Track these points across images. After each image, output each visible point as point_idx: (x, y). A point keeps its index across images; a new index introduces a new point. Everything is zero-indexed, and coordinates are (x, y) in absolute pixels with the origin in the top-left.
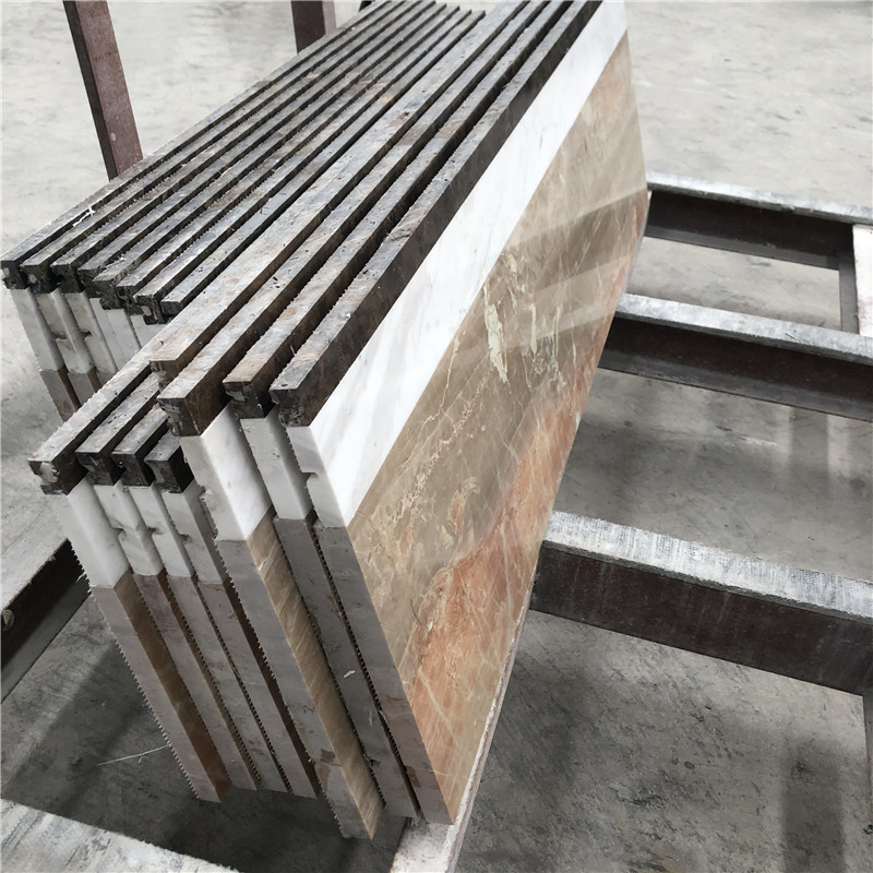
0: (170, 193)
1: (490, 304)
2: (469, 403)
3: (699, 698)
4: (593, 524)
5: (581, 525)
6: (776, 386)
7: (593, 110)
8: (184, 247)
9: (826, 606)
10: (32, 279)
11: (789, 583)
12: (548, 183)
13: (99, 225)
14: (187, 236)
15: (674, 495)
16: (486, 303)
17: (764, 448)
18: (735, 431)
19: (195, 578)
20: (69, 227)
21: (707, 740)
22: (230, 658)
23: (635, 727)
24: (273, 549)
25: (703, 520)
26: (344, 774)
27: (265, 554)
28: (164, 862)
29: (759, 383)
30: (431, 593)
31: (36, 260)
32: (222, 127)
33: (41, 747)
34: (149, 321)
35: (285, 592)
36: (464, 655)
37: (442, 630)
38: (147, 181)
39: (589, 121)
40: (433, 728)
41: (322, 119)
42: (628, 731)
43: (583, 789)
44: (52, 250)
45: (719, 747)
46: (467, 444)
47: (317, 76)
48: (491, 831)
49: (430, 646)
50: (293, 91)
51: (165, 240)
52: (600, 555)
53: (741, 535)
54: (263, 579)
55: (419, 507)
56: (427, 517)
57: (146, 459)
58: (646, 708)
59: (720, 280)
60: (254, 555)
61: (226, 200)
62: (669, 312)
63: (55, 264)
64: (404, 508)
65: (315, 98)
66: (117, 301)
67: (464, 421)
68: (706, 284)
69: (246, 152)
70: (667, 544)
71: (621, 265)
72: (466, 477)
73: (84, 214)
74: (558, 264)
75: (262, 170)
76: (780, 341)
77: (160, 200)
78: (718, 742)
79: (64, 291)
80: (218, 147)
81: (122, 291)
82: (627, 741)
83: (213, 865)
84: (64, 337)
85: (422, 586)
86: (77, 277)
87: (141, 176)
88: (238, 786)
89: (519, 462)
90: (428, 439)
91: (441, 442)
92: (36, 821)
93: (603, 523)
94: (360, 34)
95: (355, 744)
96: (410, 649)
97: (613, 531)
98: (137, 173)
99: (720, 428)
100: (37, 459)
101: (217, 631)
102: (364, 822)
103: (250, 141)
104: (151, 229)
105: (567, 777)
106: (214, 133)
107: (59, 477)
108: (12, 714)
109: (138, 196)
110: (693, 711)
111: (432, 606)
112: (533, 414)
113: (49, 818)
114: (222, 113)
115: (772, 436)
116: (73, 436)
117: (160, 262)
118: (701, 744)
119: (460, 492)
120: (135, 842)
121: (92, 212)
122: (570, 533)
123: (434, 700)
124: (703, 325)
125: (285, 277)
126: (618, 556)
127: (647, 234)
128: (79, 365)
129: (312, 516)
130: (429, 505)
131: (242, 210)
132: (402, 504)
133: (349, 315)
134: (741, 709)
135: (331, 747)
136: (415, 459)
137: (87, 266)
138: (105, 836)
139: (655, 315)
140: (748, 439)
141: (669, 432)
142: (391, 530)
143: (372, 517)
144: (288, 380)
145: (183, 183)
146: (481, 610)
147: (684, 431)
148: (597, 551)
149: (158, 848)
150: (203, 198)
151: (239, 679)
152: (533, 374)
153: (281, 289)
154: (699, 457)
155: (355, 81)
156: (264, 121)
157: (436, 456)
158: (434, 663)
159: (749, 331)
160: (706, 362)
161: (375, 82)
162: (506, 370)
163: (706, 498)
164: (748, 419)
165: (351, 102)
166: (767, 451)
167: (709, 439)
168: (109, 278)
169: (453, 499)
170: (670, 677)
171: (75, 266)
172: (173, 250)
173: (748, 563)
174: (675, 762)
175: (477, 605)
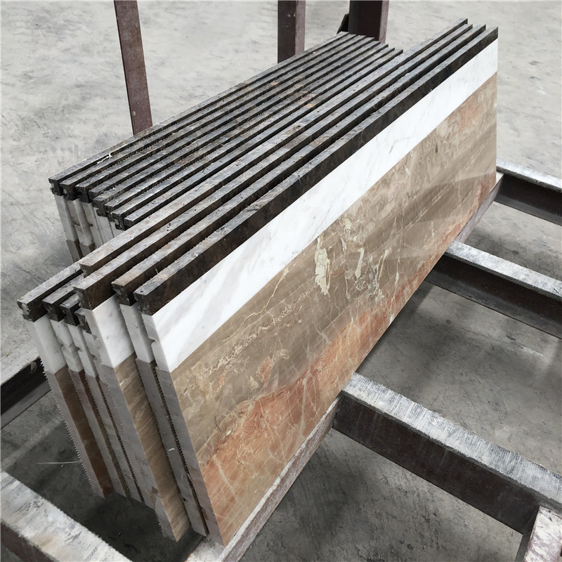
0: (158, 151)
1: (322, 248)
2: (290, 307)
3: (431, 507)
4: (377, 387)
5: (369, 387)
6: (545, 320)
7: (449, 126)
8: (151, 187)
9: (505, 474)
10: (65, 192)
11: (487, 453)
12: (394, 174)
13: (111, 165)
14: (155, 180)
15: (462, 374)
16: (318, 248)
17: (533, 356)
18: (518, 341)
19: (98, 378)
20: (94, 164)
21: (427, 534)
22: (114, 424)
23: (384, 514)
24: (133, 374)
25: (476, 395)
26: (163, 503)
27: (127, 376)
28: (65, 523)
29: (534, 315)
30: (233, 413)
31: (68, 182)
32: (205, 112)
33: (47, 438)
34: (117, 227)
35: (137, 399)
36: (255, 451)
37: (238, 436)
38: (148, 141)
39: (443, 133)
40: (219, 490)
41: (266, 114)
42: (379, 515)
43: (339, 544)
44: (80, 177)
45: (432, 541)
46: (284, 330)
47: (276, 84)
48: (276, 553)
49: (225, 444)
50: (257, 93)
51: (143, 180)
52: (374, 407)
53: (496, 410)
54: (122, 390)
55: (233, 364)
56: (239, 370)
57: (75, 312)
58: (395, 505)
59: (545, 237)
60: (118, 377)
61: (187, 161)
62: (481, 259)
63: (78, 185)
64: (219, 365)
65: (269, 99)
66: (104, 213)
67: (283, 317)
68: (534, 238)
69: (212, 130)
70: (418, 410)
71: (457, 223)
72: (278, 349)
73: (105, 157)
74: (392, 224)
75: (216, 144)
76: (549, 293)
77: (151, 155)
78: (434, 538)
79: (82, 200)
80: (198, 124)
81: (107, 208)
82: (376, 522)
83: (90, 532)
84: (79, 225)
85: (227, 410)
86: (88, 195)
87: (146, 137)
88: (118, 492)
89: (328, 342)
90: (249, 326)
91: (260, 328)
92: (10, 482)
93: (384, 388)
94: (316, 57)
95: (175, 487)
96: (209, 444)
97: (388, 394)
98: (145, 135)
99: (509, 337)
100: (21, 301)
101: (108, 409)
102: (174, 531)
103: (217, 124)
104: (137, 172)
105: (332, 533)
106: (200, 115)
107: (30, 313)
108: (38, 415)
109: (139, 150)
110: (424, 514)
111: (233, 421)
112: (348, 314)
113: (17, 483)
114: (209, 102)
115: (542, 349)
116: (43, 292)
117: (133, 194)
118: (422, 536)
119: (271, 358)
120: (55, 508)
121: (110, 156)
122: (360, 390)
123: (223, 476)
124: (500, 271)
125: (175, 224)
126: (385, 411)
127: (496, 200)
128: (85, 241)
129: (154, 363)
130: (242, 364)
131: (193, 168)
132: (219, 362)
133: (197, 255)
134: (456, 521)
135: (156, 487)
136: (234, 338)
137: (94, 190)
138: (42, 500)
139: (471, 259)
140: (525, 348)
141: (473, 332)
142: (206, 376)
143: (192, 369)
144: (144, 290)
145: (168, 145)
146: (276, 428)
147: (484, 334)
148: (372, 405)
149: (65, 515)
150: (174, 157)
151: (118, 436)
152: (353, 290)
153: (169, 232)
154: (488, 353)
155: (298, 90)
156: (232, 111)
157: (255, 336)
158: (228, 454)
159: (530, 282)
160: (502, 294)
161: (310, 92)
162: (328, 287)
163: (481, 381)
164: (529, 335)
165: (289, 105)
166: (535, 359)
167: (498, 343)
168: (102, 200)
169: (264, 362)
170: (417, 489)
171: (88, 188)
172: (143, 188)
173: (466, 435)
174: (402, 543)
175: (272, 424)
